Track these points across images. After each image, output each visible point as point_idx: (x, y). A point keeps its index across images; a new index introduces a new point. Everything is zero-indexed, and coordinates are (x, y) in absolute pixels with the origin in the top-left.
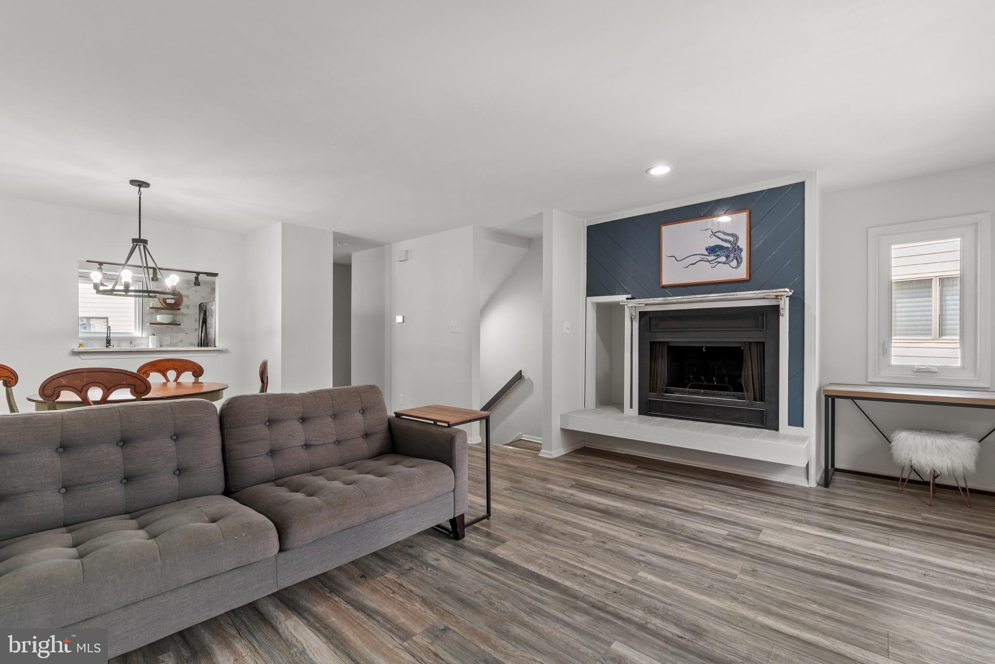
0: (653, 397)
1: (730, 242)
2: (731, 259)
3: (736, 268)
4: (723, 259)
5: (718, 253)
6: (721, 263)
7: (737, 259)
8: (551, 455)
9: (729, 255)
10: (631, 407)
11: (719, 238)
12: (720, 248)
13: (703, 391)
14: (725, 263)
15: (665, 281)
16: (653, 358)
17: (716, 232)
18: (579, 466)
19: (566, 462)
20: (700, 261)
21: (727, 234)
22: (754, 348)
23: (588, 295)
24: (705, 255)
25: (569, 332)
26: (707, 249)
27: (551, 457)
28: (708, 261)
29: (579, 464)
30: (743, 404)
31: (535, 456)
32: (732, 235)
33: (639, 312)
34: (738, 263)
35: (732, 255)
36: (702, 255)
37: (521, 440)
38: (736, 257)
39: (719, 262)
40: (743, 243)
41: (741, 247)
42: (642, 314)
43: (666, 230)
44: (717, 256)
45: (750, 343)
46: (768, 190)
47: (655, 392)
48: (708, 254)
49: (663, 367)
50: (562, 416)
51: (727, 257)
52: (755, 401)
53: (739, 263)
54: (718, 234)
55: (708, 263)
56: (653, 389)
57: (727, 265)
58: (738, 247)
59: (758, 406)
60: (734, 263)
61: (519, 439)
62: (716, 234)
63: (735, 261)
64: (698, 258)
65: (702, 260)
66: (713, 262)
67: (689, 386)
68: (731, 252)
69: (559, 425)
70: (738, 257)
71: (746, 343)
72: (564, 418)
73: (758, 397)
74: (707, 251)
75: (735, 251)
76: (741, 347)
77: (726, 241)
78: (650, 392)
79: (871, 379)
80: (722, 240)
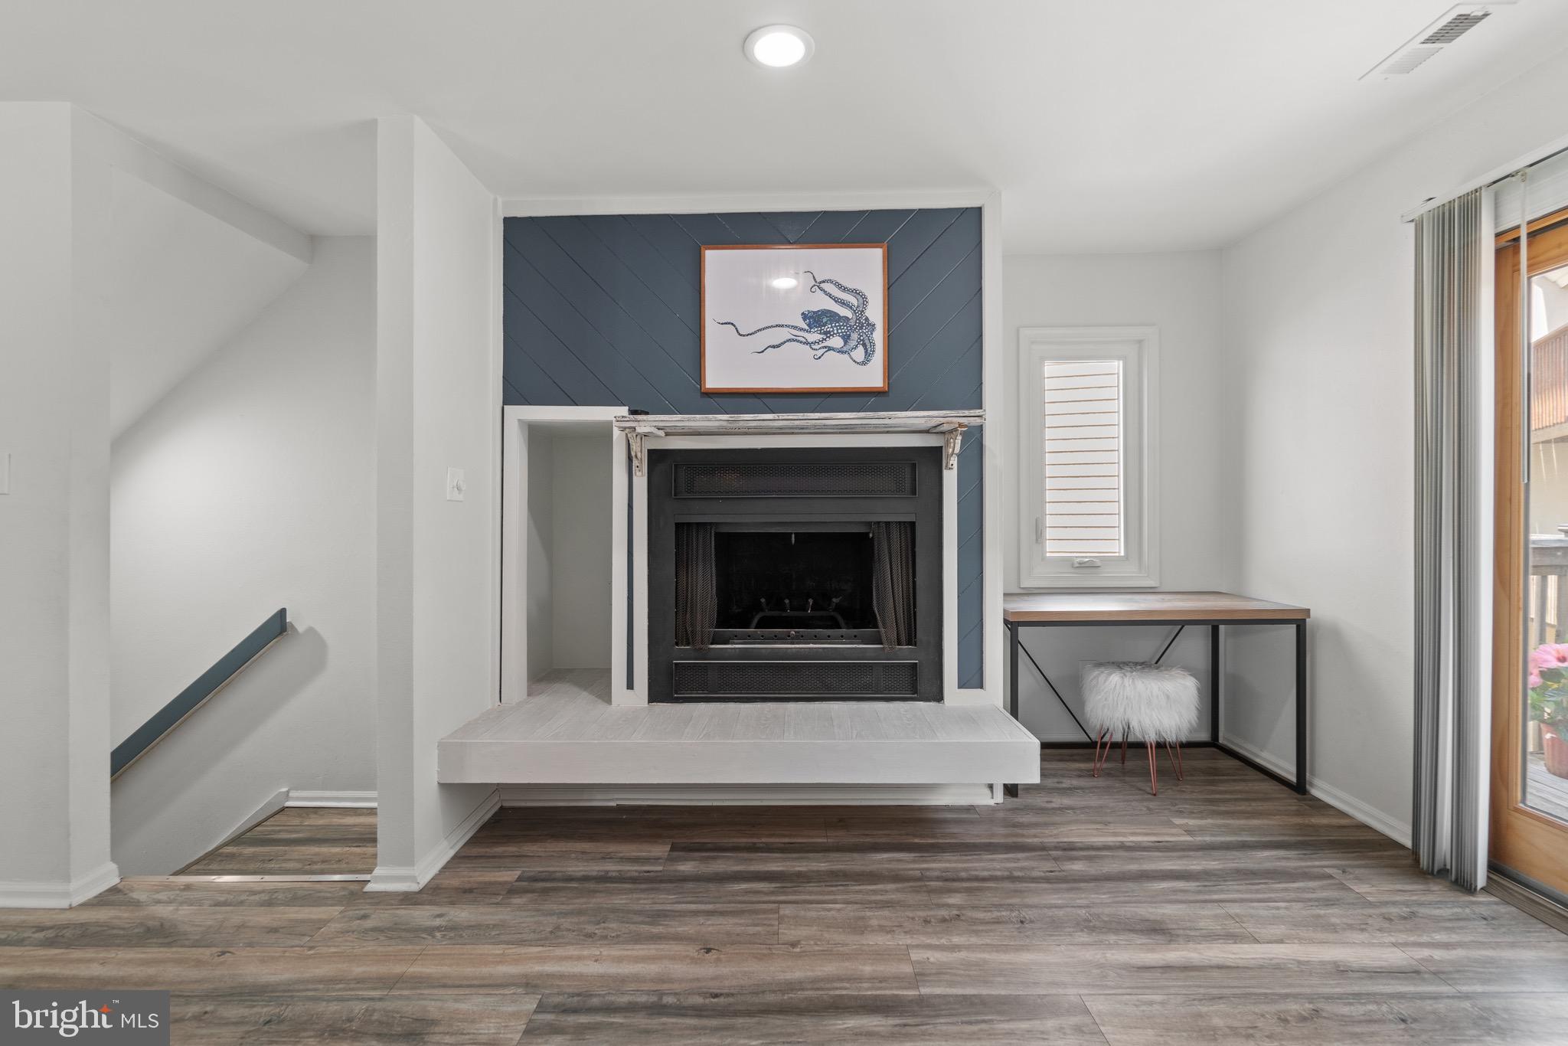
0: (682, 655)
1: (851, 308)
2: (853, 343)
3: (863, 363)
4: (837, 342)
5: (828, 328)
6: (833, 349)
7: (864, 345)
8: (413, 879)
9: (850, 335)
10: (630, 685)
11: (830, 296)
12: (833, 316)
13: (793, 632)
14: (841, 352)
15: (714, 379)
16: (683, 561)
17: (824, 282)
18: (517, 900)
19: (467, 893)
20: (789, 340)
21: (845, 289)
22: (895, 534)
23: (508, 400)
24: (801, 329)
25: (461, 497)
26: (805, 316)
27: (414, 887)
28: (807, 343)
29: (512, 891)
30: (877, 655)
31: (352, 893)
32: (856, 292)
33: (650, 452)
34: (866, 352)
35: (855, 336)
36: (795, 328)
37: (283, 809)
38: (863, 340)
39: (830, 349)
40: (875, 312)
41: (872, 320)
42: (657, 457)
43: (712, 258)
44: (826, 333)
45: (888, 524)
46: (921, 211)
47: (688, 644)
48: (807, 328)
49: (705, 584)
50: (443, 746)
51: (846, 339)
52: (899, 644)
53: (869, 355)
54: (826, 286)
55: (808, 347)
56: (684, 636)
57: (846, 355)
58: (867, 319)
59: (906, 654)
60: (859, 354)
61: (276, 808)
62: (822, 285)
63: (861, 348)
64: (785, 334)
65: (794, 340)
66: (816, 346)
67: (755, 621)
68: (852, 329)
69: (436, 776)
70: (867, 342)
71: (881, 524)
72: (448, 751)
73: (903, 638)
74: (804, 320)
75: (861, 328)
76: (868, 534)
77: (844, 303)
78: (677, 644)
79: (1026, 584)
80: (836, 300)
